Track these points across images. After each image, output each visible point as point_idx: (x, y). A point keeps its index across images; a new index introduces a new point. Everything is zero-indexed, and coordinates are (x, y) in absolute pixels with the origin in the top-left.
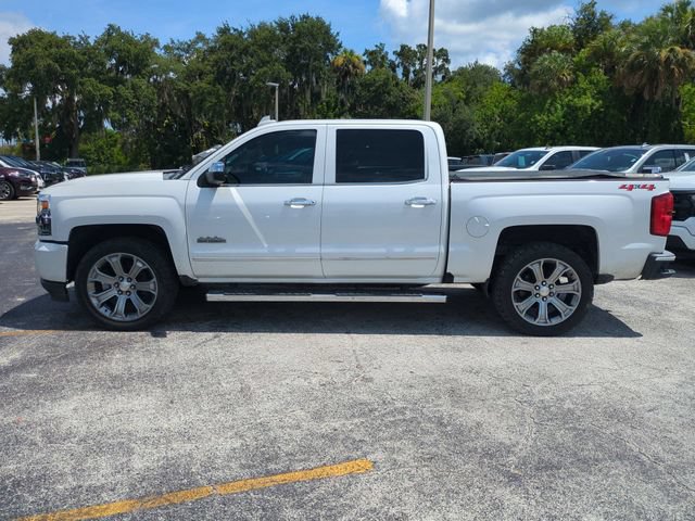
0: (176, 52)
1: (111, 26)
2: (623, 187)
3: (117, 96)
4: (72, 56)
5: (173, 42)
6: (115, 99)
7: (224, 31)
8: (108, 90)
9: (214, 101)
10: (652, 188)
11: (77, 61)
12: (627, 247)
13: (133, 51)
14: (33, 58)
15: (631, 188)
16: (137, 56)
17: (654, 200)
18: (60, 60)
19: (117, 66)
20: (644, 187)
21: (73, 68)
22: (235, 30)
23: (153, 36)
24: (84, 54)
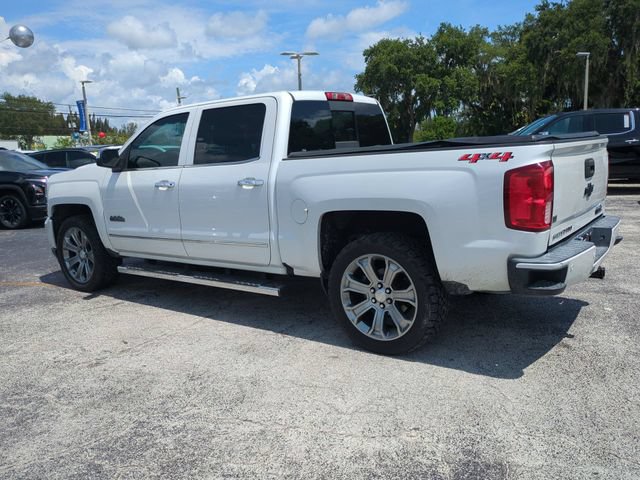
0: (504, 37)
1: (443, 25)
2: (465, 158)
3: (443, 87)
4: (408, 57)
5: (500, 28)
6: (441, 90)
7: (543, 8)
8: (436, 82)
9: (524, 79)
10: (508, 156)
11: (413, 61)
12: (471, 245)
13: (461, 43)
14: (378, 64)
15: (477, 158)
16: (463, 48)
17: (509, 175)
18: (400, 62)
19: (447, 59)
20: (496, 156)
21: (409, 67)
22: (554, 5)
23: (483, 26)
24: (418, 54)
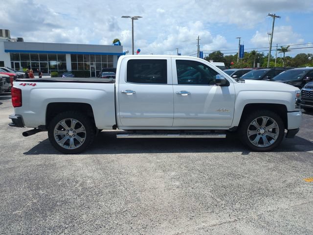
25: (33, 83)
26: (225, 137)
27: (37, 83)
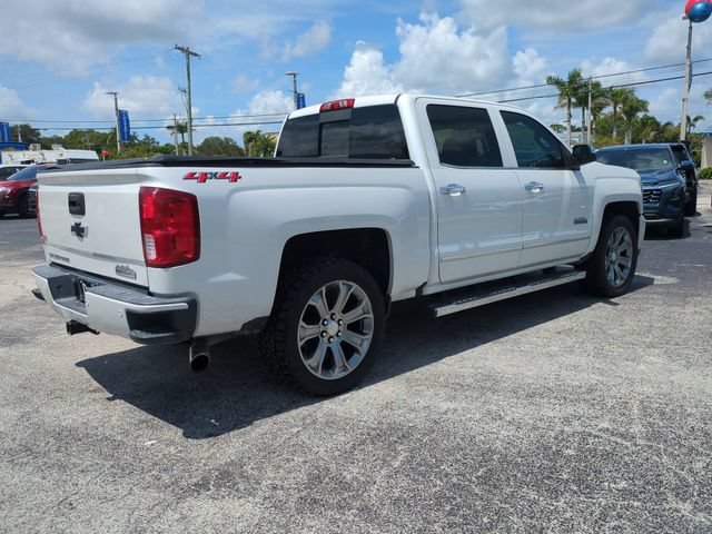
25: (230, 170)
26: (583, 277)
27: (241, 171)
